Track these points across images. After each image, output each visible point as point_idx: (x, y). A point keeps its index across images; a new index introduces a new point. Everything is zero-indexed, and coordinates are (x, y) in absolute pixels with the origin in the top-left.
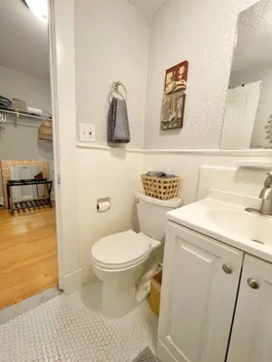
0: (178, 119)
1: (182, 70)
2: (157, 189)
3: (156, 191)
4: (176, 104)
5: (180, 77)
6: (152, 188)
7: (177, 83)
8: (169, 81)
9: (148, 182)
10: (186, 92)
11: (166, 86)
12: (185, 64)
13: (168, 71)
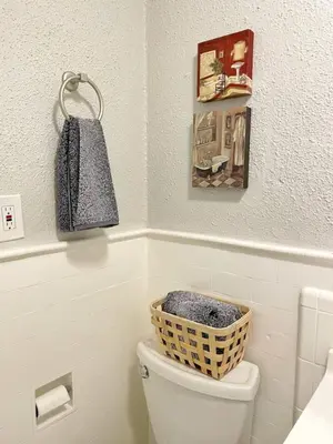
0: (235, 168)
1: (239, 50)
2: (199, 350)
3: (195, 355)
4: (230, 130)
5: (236, 66)
6: (186, 345)
7: (230, 80)
8: (206, 71)
9: (173, 329)
10: (250, 103)
11: (200, 82)
12: (246, 36)
13: (203, 47)
